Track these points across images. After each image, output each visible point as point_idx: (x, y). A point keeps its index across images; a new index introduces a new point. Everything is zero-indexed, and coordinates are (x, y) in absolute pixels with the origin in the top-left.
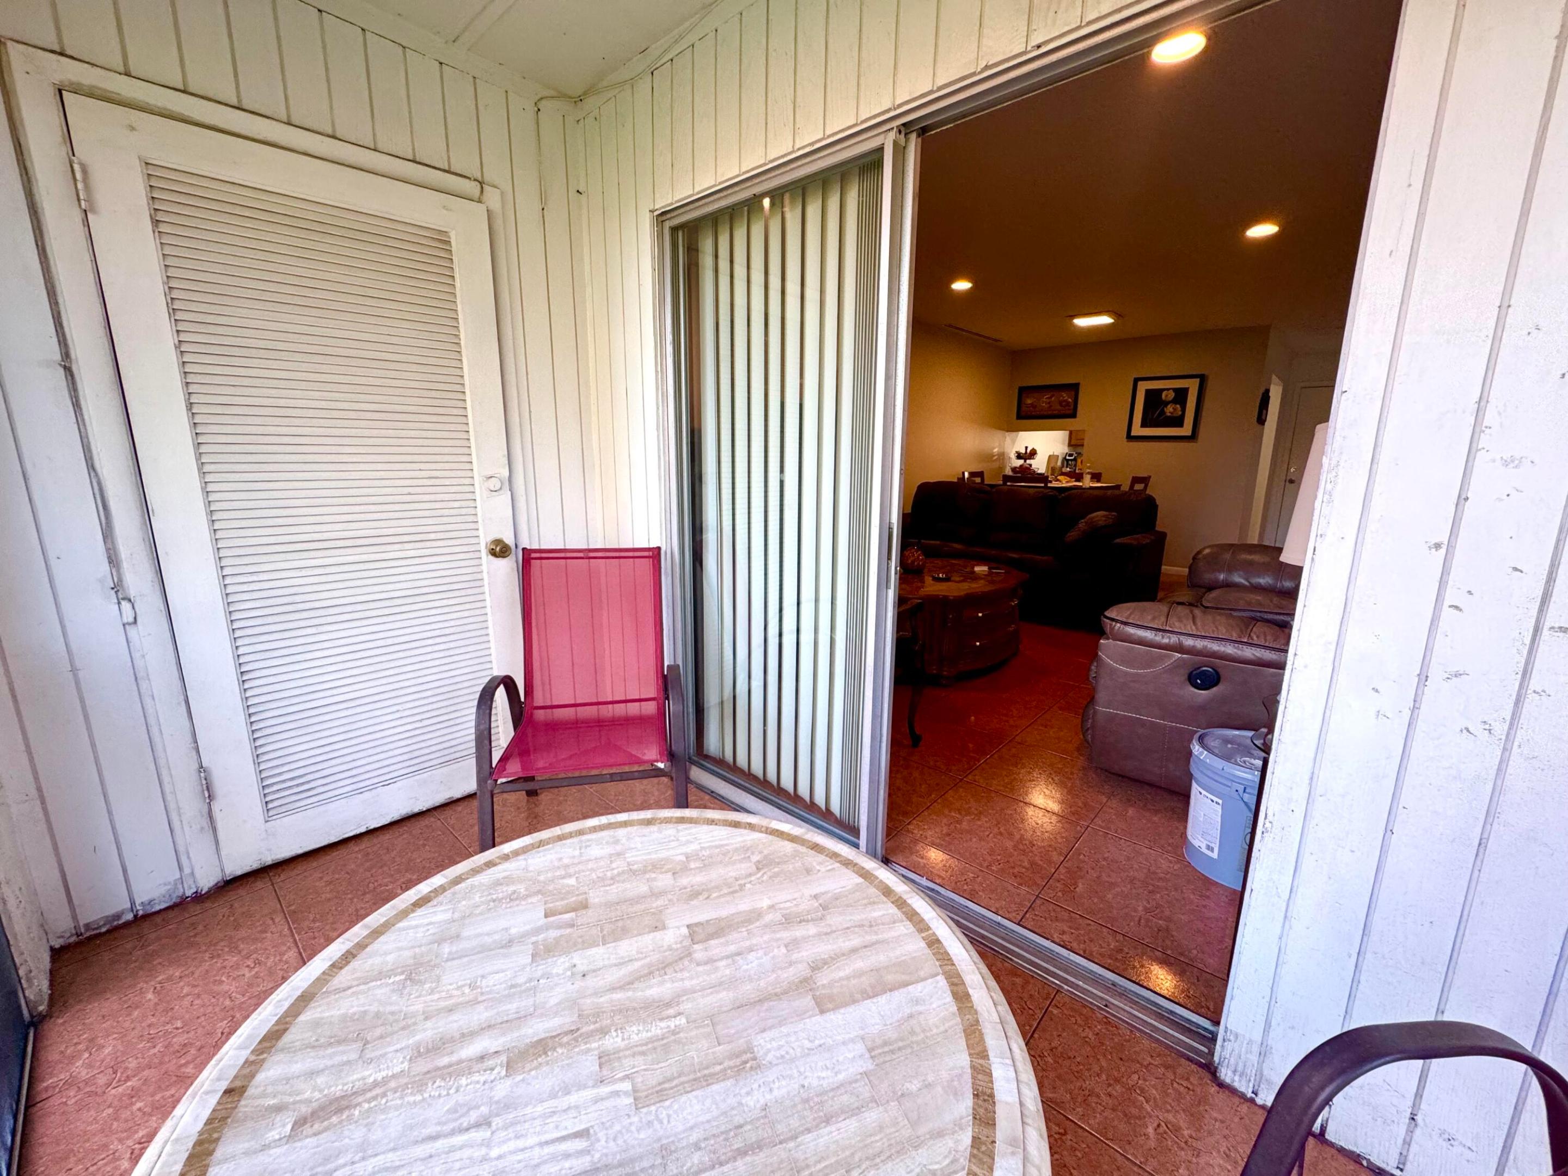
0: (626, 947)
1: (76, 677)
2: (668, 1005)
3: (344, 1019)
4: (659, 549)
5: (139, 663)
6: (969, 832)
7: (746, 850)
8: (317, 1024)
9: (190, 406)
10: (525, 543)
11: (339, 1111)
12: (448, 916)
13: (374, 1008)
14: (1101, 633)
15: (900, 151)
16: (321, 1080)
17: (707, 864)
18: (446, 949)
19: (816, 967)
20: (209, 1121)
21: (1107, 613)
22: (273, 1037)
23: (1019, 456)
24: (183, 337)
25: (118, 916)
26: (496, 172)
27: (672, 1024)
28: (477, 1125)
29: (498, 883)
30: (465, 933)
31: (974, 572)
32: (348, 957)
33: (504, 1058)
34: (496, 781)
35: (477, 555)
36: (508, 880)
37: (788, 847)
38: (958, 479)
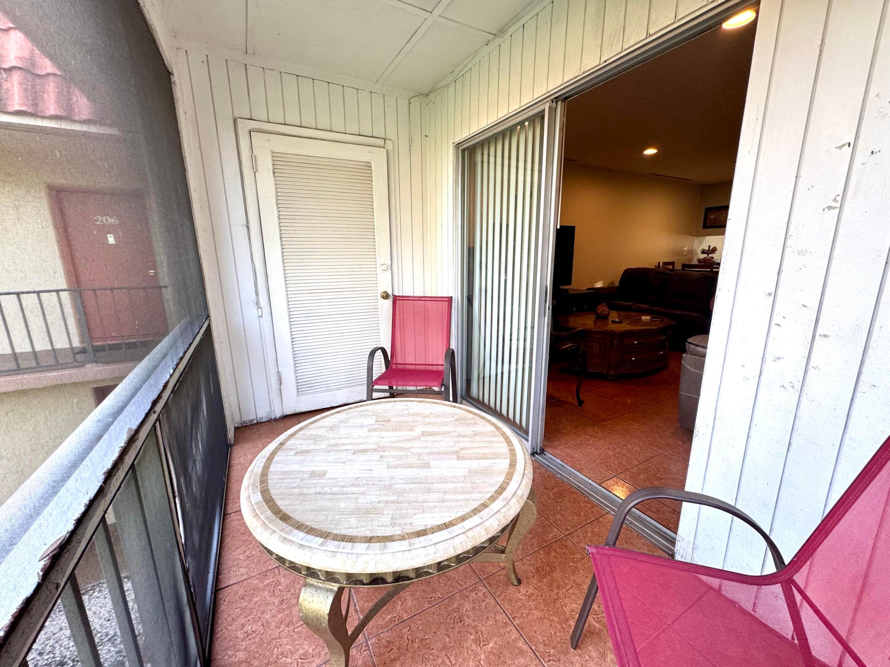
0: (399, 433)
1: (245, 333)
2: (407, 449)
3: (311, 435)
4: (452, 297)
5: (262, 331)
6: (591, 445)
7: (453, 415)
8: (304, 435)
9: (281, 238)
10: (396, 294)
11: (307, 453)
12: (346, 417)
13: (319, 434)
14: (685, 351)
15: (552, 111)
16: (303, 446)
17: (437, 416)
18: (343, 424)
19: (462, 449)
20: (276, 448)
21: (689, 340)
22: (292, 435)
23: (703, 252)
24: (281, 213)
25: (252, 421)
26: (391, 133)
27: (406, 453)
28: (342, 462)
29: (363, 411)
30: (349, 422)
31: (641, 320)
32: (315, 422)
33: (353, 451)
34: (373, 386)
35: (376, 298)
36: (367, 411)
37: (471, 416)
38: (656, 266)
